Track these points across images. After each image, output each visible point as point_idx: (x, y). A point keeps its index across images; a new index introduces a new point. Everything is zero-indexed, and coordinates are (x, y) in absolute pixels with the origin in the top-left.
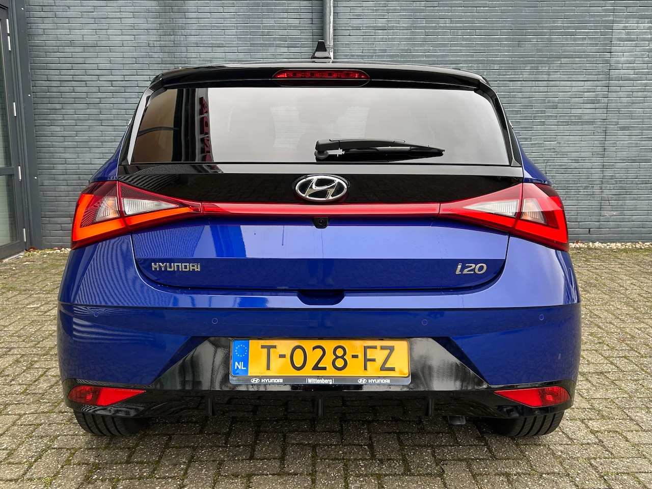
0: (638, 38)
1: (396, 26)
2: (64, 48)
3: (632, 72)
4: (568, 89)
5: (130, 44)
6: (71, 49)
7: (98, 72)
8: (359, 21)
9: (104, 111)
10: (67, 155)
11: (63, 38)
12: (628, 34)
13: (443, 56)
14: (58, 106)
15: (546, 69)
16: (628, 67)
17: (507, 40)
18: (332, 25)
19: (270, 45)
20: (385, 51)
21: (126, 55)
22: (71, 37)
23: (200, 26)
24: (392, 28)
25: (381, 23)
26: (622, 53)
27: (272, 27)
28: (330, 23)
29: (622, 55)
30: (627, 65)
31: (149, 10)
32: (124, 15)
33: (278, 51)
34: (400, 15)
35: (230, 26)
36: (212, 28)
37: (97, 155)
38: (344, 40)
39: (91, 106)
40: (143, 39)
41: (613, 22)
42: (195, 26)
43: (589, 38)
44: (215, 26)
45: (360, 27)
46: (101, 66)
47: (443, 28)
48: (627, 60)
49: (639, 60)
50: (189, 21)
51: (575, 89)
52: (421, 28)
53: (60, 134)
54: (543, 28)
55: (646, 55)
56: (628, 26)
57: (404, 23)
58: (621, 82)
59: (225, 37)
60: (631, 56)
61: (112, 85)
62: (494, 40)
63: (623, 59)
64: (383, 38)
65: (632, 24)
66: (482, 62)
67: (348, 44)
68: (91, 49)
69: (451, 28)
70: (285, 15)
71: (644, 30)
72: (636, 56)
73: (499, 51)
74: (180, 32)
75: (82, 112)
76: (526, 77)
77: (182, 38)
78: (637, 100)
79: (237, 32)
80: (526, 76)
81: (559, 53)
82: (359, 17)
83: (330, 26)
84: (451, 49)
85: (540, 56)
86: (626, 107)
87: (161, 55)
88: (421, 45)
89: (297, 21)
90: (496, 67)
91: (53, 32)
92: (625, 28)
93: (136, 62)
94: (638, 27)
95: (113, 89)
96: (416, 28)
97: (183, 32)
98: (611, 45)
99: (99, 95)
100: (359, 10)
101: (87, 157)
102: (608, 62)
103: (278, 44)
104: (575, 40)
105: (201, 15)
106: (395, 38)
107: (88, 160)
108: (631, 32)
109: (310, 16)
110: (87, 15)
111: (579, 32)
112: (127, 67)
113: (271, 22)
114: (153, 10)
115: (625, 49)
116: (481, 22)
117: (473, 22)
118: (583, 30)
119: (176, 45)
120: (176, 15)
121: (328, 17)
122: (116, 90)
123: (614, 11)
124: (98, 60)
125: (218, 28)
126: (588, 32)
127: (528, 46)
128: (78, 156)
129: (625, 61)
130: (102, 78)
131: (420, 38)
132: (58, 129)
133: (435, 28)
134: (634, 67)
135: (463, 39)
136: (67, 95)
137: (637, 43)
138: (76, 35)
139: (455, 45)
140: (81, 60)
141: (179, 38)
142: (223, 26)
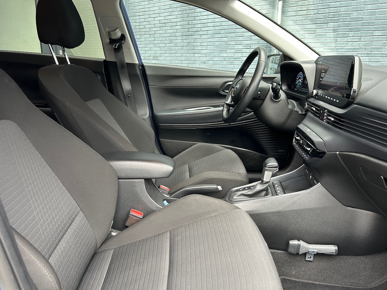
7: (154, 16)
9: (157, 39)
39: (151, 36)
130: (156, 19)
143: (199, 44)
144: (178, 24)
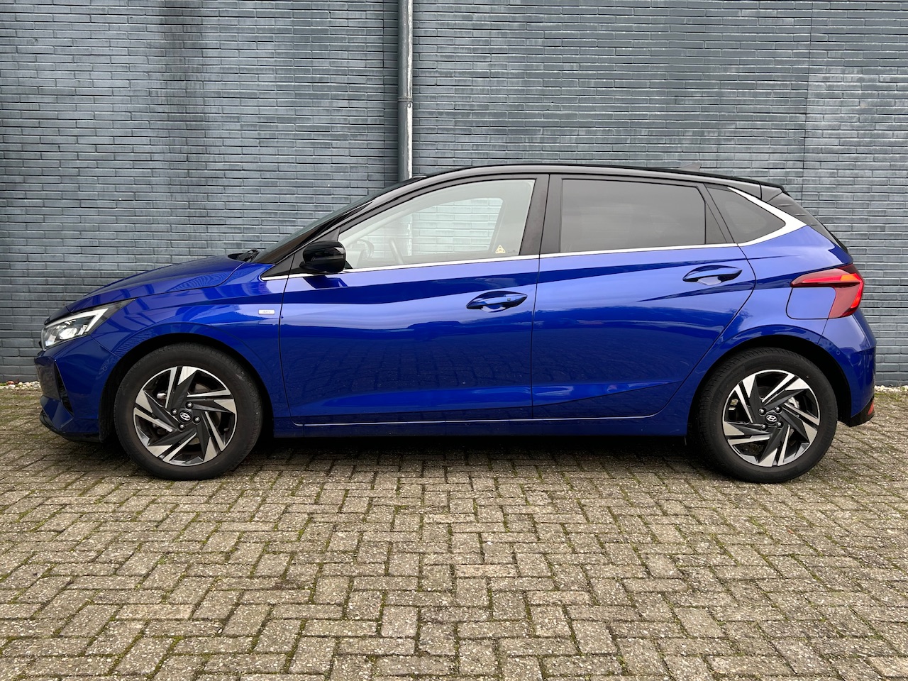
0: (845, 94)
1: (503, 73)
2: (28, 97)
3: (836, 141)
4: (746, 164)
5: (124, 92)
6: (38, 98)
7: (76, 132)
8: (450, 65)
9: (84, 187)
10: (29, 249)
11: (28, 82)
12: (829, 88)
13: (568, 116)
14: (18, 179)
15: (714, 136)
16: (831, 134)
17: (658, 94)
18: (410, 69)
19: (323, 97)
20: (486, 107)
21: (117, 107)
22: (38, 81)
23: (223, 68)
24: (496, 76)
25: (481, 67)
26: (822, 116)
27: (327, 72)
28: (407, 66)
29: (822, 118)
30: (830, 131)
31: (151, 45)
32: (115, 51)
33: (335, 105)
34: (508, 57)
35: (266, 69)
36: (241, 71)
37: (73, 250)
38: (428, 91)
39: (66, 180)
40: (142, 85)
41: (809, 71)
42: (216, 69)
43: (775, 93)
44: (244, 68)
45: (451, 73)
46: (82, 123)
47: (569, 76)
48: (830, 125)
49: (845, 126)
50: (208, 61)
51: (755, 164)
52: (537, 76)
53: (20, 218)
54: (709, 77)
55: (855, 118)
56: (829, 77)
57: (513, 69)
58: (821, 155)
59: (258, 85)
60: (835, 119)
61: (96, 150)
62: (640, 94)
63: (823, 123)
64: (483, 89)
65: (835, 73)
66: (624, 125)
67: (434, 97)
68: (67, 99)
69: (579, 77)
70: (345, 55)
71: (852, 84)
72: (842, 120)
73: (648, 109)
74: (195, 77)
75: (53, 187)
76: (686, 147)
77: (198, 85)
78: (844, 180)
79: (275, 77)
80: (686, 145)
81: (732, 114)
82: (449, 59)
83: (407, 70)
84: (579, 106)
85: (707, 118)
86: (828, 190)
87: (167, 108)
88: (538, 100)
89: (362, 64)
90: (644, 132)
91: (12, 73)
92: (826, 80)
93: (131, 117)
94: (843, 78)
95: (98, 156)
96: (530, 75)
97: (199, 77)
98: (806, 103)
99: (78, 164)
100: (450, 49)
101: (58, 252)
102: (802, 127)
103: (335, 95)
104: (755, 95)
105: (225, 53)
106: (501, 89)
107: (59, 256)
108: (833, 86)
109: (380, 56)
110: (62, 50)
111: (761, 84)
112: (118, 124)
113: (325, 65)
114: (157, 44)
115: (826, 110)
116: (622, 68)
117: (610, 68)
118: (766, 82)
119: (188, 94)
120: (190, 52)
121: (404, 58)
122: (102, 156)
123: (809, 55)
124: (76, 115)
125: (249, 71)
126: (774, 85)
127: (688, 103)
128: (46, 250)
129: (826, 126)
130: (81, 140)
131: (536, 90)
132: (17, 211)
133: (556, 76)
134: (839, 134)
135: (597, 93)
136: (32, 163)
137: (842, 101)
138: (46, 78)
139: (586, 101)
140: (52, 114)
141: (193, 85)
142: (257, 69)
143: (220, 205)
144: (156, 157)
